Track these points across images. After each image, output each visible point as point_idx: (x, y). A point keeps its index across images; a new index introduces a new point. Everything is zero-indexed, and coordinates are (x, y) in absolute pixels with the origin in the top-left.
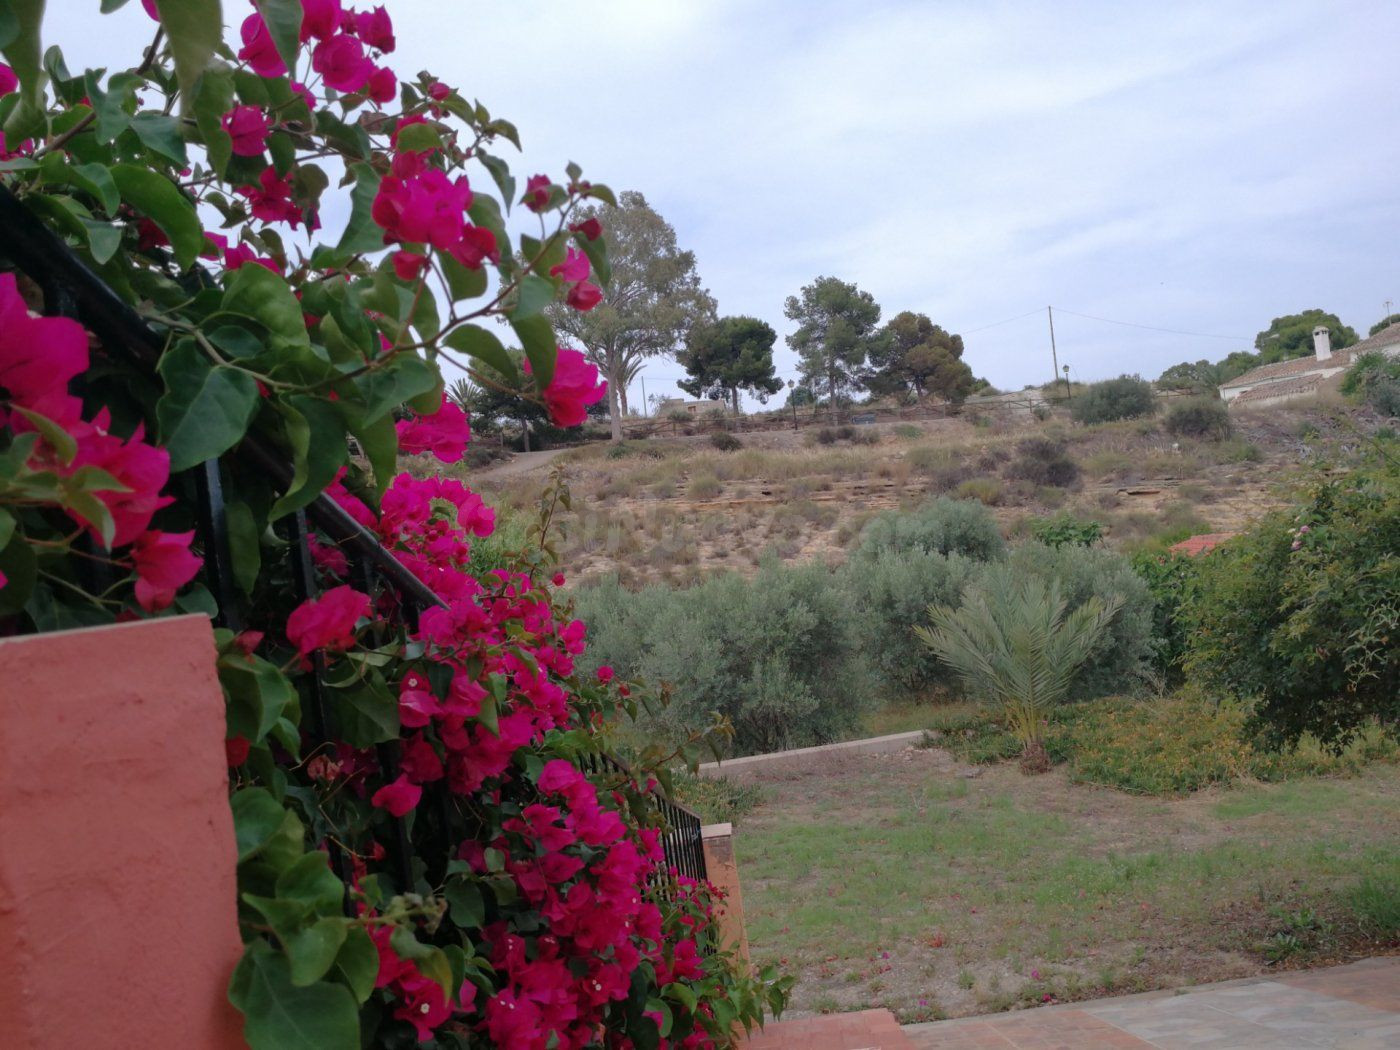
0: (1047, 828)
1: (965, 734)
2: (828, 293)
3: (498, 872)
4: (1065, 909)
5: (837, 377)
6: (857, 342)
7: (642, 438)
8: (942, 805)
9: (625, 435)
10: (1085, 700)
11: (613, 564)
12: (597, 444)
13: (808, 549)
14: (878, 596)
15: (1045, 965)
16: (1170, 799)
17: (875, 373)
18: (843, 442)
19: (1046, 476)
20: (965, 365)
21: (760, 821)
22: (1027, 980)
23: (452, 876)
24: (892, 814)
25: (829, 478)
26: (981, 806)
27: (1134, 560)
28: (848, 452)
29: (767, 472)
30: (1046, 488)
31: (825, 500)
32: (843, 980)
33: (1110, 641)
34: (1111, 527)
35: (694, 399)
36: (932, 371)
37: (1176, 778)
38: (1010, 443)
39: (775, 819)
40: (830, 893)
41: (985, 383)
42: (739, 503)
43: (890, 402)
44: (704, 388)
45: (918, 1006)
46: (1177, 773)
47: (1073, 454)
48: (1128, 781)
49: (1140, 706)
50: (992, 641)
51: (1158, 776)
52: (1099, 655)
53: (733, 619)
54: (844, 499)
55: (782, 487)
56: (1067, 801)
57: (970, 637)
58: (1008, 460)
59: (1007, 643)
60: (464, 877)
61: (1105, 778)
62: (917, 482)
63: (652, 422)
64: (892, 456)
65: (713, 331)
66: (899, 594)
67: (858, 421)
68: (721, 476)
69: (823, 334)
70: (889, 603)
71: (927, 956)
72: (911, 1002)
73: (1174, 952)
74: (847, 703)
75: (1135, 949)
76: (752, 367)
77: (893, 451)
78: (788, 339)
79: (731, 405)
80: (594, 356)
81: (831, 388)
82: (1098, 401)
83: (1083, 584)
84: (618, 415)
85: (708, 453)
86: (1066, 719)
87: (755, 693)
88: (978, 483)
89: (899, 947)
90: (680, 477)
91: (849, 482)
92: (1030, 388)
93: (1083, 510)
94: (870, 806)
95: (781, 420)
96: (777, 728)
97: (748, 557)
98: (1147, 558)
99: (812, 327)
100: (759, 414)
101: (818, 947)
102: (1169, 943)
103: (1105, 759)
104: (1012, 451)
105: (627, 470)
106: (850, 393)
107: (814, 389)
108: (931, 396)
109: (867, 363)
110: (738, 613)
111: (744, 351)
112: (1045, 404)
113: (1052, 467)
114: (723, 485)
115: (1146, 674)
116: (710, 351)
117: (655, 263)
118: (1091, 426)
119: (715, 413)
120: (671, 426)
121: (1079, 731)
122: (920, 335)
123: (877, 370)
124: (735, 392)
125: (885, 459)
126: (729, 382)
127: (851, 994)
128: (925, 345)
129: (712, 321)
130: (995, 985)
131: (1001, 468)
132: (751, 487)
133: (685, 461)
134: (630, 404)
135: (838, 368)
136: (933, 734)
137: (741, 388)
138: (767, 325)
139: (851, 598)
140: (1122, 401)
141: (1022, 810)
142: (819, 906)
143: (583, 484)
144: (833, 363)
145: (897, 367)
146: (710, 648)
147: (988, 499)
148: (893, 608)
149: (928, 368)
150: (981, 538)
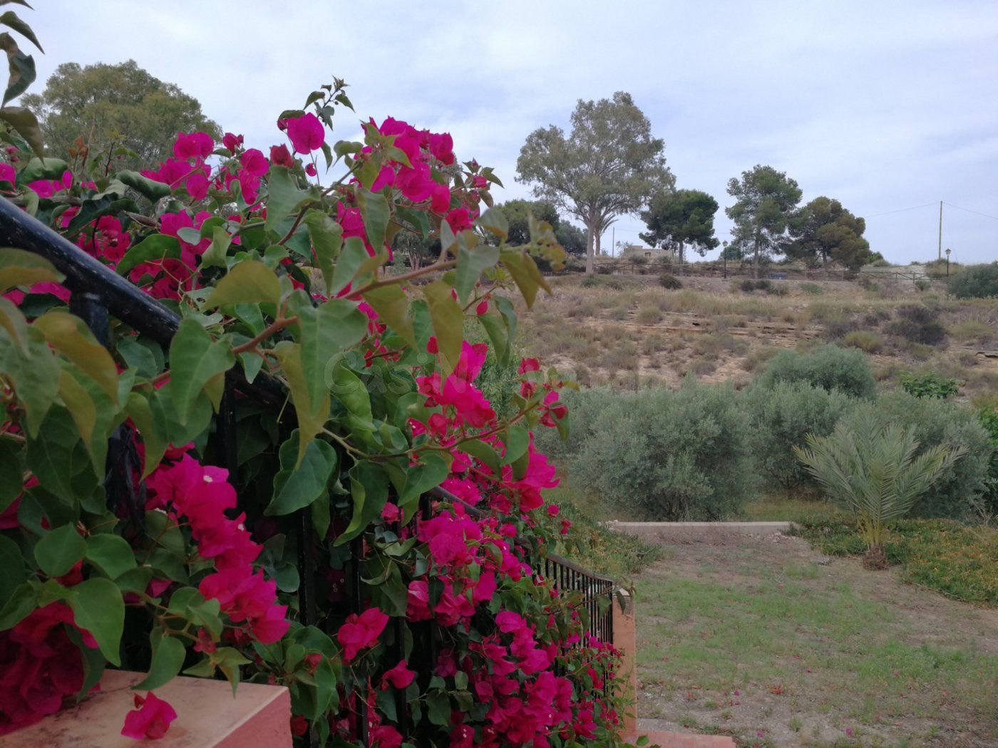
0: (877, 614)
1: (822, 529)
2: (762, 178)
3: (463, 690)
4: (881, 683)
5: (761, 241)
6: (780, 217)
7: (607, 274)
8: (797, 582)
9: (595, 269)
10: (924, 518)
11: (575, 364)
12: (574, 275)
13: (722, 369)
14: (770, 414)
15: (858, 726)
16: (981, 607)
17: (791, 241)
18: (760, 291)
19: (919, 335)
20: (864, 241)
21: (658, 572)
22: (842, 734)
23: (432, 689)
24: (757, 583)
25: (745, 318)
26: (827, 588)
27: (982, 413)
28: (762, 300)
29: (698, 307)
30: (917, 345)
31: (740, 334)
32: (702, 705)
33: (952, 475)
34: (967, 380)
35: (651, 247)
36: (837, 244)
37: (989, 592)
38: (892, 306)
39: (670, 573)
40: (702, 636)
41: (879, 257)
42: (674, 330)
43: (801, 265)
44: (658, 240)
45: (756, 736)
46: (990, 588)
47: (943, 320)
48: (948, 588)
49: (968, 529)
50: (853, 465)
51: (974, 588)
52: (941, 484)
53: (657, 421)
54: (754, 335)
55: (709, 321)
56: (896, 595)
57: (837, 461)
58: (889, 319)
59: (865, 470)
60: (440, 692)
61: (930, 583)
62: (813, 329)
63: (617, 262)
64: (797, 307)
65: (671, 199)
66: (787, 415)
67: (774, 277)
68: (663, 308)
69: (754, 209)
70: (778, 421)
71: (768, 699)
72: (751, 732)
73: (963, 735)
74: (734, 492)
75: (931, 727)
76: (696, 228)
77: (797, 302)
78: (727, 210)
79: (678, 254)
80: (581, 211)
81: (756, 249)
82: (971, 280)
83: (936, 428)
84: (592, 255)
85: (655, 289)
86: (905, 530)
87: (667, 477)
88: (862, 334)
89: (748, 689)
90: (632, 305)
91: (760, 322)
92: (916, 263)
93: (945, 365)
94: (741, 574)
95: (714, 269)
96: (680, 504)
97: (676, 370)
98: (993, 413)
99: (747, 203)
100: (698, 263)
101: (688, 677)
102: (960, 727)
103: (932, 568)
104: (893, 314)
105: (593, 297)
106: (770, 254)
107: (743, 249)
108: (833, 263)
109: (786, 233)
110: (662, 417)
111: (692, 216)
112: (927, 278)
113: (925, 329)
114: (663, 314)
115: (975, 504)
116: (667, 214)
117: (634, 146)
118: (961, 300)
119: (665, 260)
120: (631, 266)
121: (914, 542)
122: (832, 215)
123: (793, 239)
124: (682, 246)
125: (791, 309)
126: (678, 238)
127: (707, 718)
128: (834, 224)
129: (671, 192)
130: (816, 733)
131: (882, 325)
132: (685, 318)
133: (638, 294)
134: (602, 247)
135: (763, 236)
136: (797, 526)
137: (687, 243)
138: (712, 198)
139: (748, 417)
140: (991, 282)
141: (859, 596)
142: (693, 645)
143: (560, 303)
144: (759, 231)
145: (809, 238)
146: (638, 442)
147: (868, 348)
148: (780, 426)
149: (834, 241)
150: (858, 379)
